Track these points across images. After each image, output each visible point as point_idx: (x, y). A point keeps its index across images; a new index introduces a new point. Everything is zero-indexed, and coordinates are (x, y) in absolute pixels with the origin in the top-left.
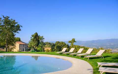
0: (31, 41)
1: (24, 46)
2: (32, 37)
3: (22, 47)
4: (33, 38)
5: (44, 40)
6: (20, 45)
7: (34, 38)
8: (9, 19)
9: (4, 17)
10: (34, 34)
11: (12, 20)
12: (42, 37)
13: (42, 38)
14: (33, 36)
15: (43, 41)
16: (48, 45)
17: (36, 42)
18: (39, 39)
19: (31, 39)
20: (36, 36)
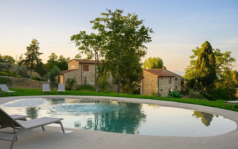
0: (193, 68)
1: (170, 82)
2: (193, 57)
3: (166, 85)
4: (196, 58)
5: (233, 63)
7: (201, 58)
8: (123, 15)
9: (112, 12)
10: (200, 47)
11: (130, 15)
12: (228, 54)
13: (228, 59)
14: (196, 53)
15: (230, 67)
18: (214, 60)
19: (193, 62)
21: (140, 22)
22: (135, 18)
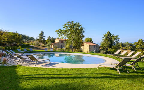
0: (104, 42)
1: (94, 47)
3: (93, 48)
4: (105, 38)
5: (119, 40)
6: (90, 46)
7: (107, 38)
8: (74, 23)
9: (70, 22)
10: (106, 34)
12: (117, 36)
13: (117, 38)
14: (105, 36)
16: (128, 46)
17: (108, 43)
18: (112, 39)
19: (103, 39)
20: (108, 35)
21: (81, 26)
22: (79, 24)
